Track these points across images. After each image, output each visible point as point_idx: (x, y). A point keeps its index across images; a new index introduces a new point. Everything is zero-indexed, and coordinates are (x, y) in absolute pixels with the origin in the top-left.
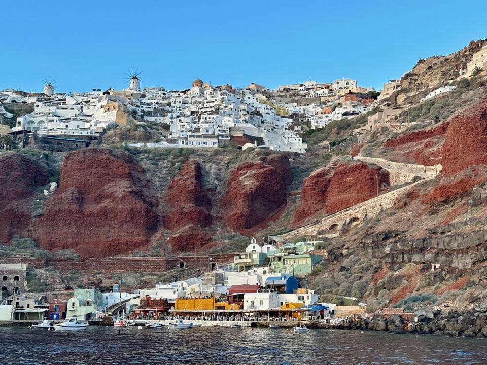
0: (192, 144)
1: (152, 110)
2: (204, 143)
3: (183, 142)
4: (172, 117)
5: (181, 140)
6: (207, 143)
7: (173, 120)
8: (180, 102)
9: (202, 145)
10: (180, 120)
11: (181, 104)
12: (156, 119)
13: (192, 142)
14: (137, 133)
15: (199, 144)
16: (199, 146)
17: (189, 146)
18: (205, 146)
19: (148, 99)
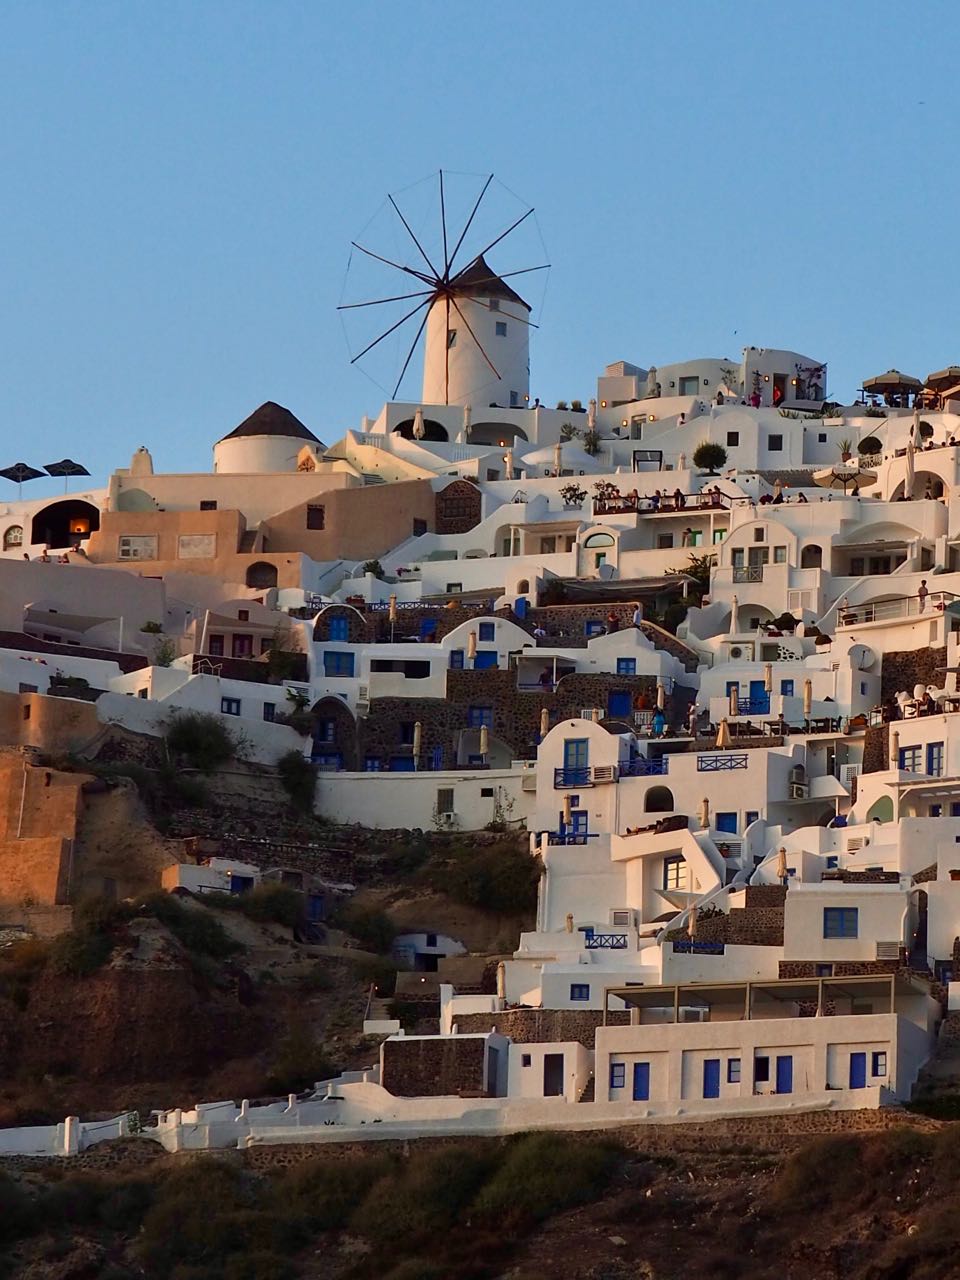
0: (641, 1092)
1: (434, 686)
2: (761, 1069)
3: (554, 1064)
4: (573, 775)
5: (539, 1051)
6: (785, 1063)
7: (587, 798)
8: (811, 556)
9: (739, 1097)
10: (659, 800)
11: (811, 579)
12: (446, 799)
13: (641, 1071)
14: (98, 997)
15: (710, 1090)
16: (704, 1110)
17: (612, 1112)
18: (768, 1102)
19: (506, 545)
